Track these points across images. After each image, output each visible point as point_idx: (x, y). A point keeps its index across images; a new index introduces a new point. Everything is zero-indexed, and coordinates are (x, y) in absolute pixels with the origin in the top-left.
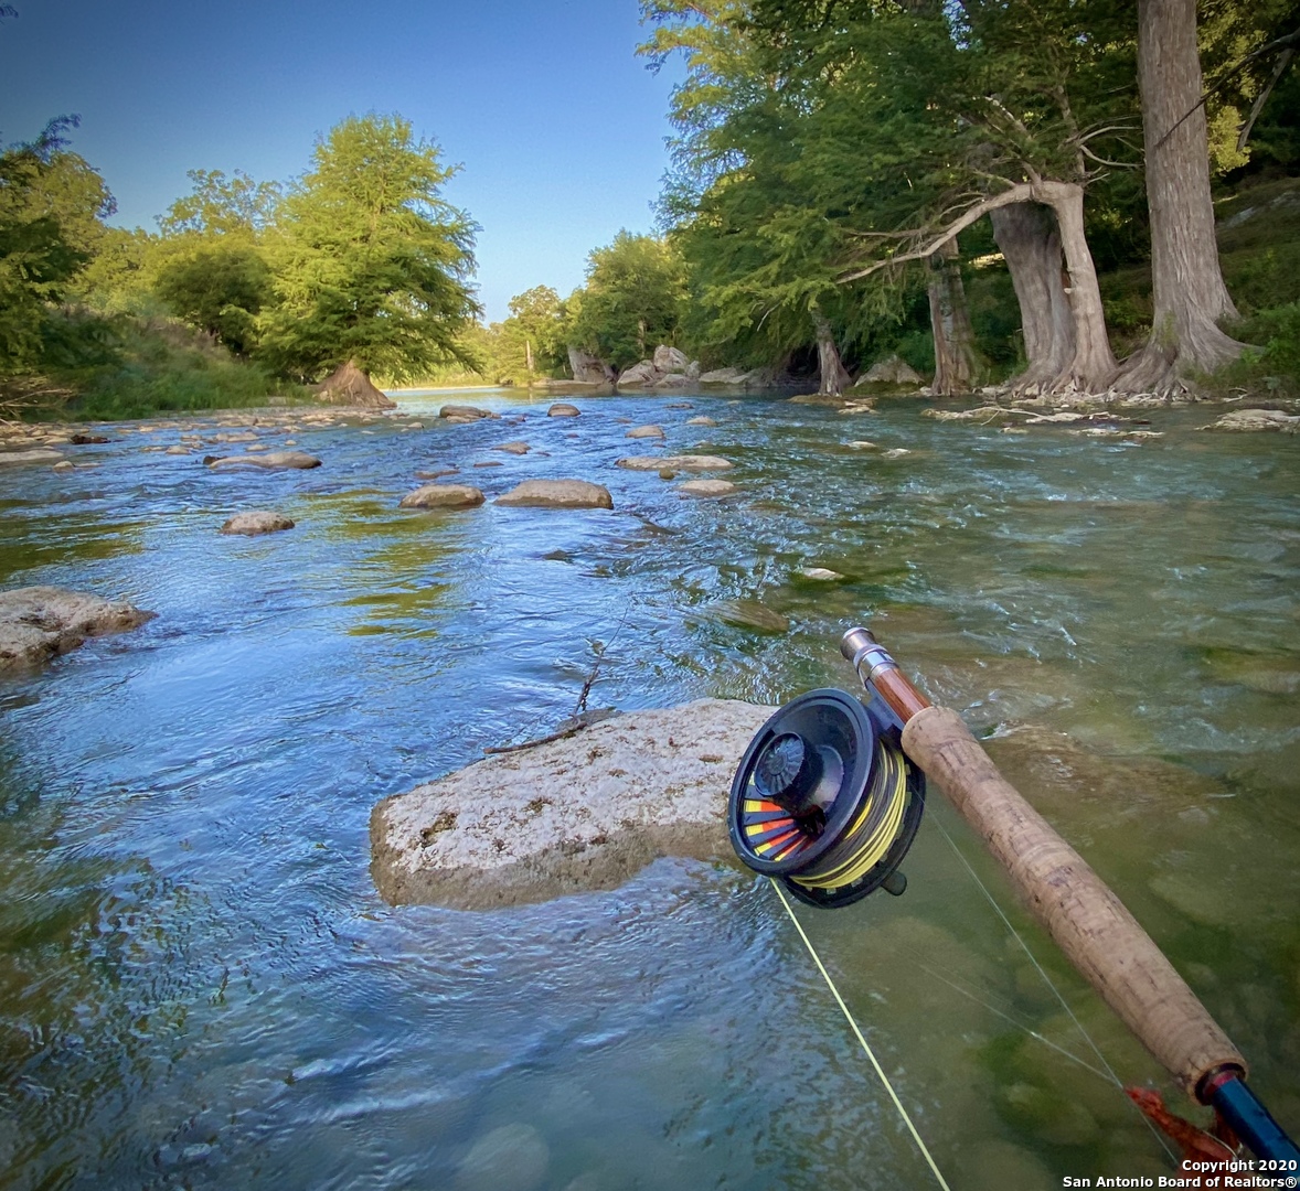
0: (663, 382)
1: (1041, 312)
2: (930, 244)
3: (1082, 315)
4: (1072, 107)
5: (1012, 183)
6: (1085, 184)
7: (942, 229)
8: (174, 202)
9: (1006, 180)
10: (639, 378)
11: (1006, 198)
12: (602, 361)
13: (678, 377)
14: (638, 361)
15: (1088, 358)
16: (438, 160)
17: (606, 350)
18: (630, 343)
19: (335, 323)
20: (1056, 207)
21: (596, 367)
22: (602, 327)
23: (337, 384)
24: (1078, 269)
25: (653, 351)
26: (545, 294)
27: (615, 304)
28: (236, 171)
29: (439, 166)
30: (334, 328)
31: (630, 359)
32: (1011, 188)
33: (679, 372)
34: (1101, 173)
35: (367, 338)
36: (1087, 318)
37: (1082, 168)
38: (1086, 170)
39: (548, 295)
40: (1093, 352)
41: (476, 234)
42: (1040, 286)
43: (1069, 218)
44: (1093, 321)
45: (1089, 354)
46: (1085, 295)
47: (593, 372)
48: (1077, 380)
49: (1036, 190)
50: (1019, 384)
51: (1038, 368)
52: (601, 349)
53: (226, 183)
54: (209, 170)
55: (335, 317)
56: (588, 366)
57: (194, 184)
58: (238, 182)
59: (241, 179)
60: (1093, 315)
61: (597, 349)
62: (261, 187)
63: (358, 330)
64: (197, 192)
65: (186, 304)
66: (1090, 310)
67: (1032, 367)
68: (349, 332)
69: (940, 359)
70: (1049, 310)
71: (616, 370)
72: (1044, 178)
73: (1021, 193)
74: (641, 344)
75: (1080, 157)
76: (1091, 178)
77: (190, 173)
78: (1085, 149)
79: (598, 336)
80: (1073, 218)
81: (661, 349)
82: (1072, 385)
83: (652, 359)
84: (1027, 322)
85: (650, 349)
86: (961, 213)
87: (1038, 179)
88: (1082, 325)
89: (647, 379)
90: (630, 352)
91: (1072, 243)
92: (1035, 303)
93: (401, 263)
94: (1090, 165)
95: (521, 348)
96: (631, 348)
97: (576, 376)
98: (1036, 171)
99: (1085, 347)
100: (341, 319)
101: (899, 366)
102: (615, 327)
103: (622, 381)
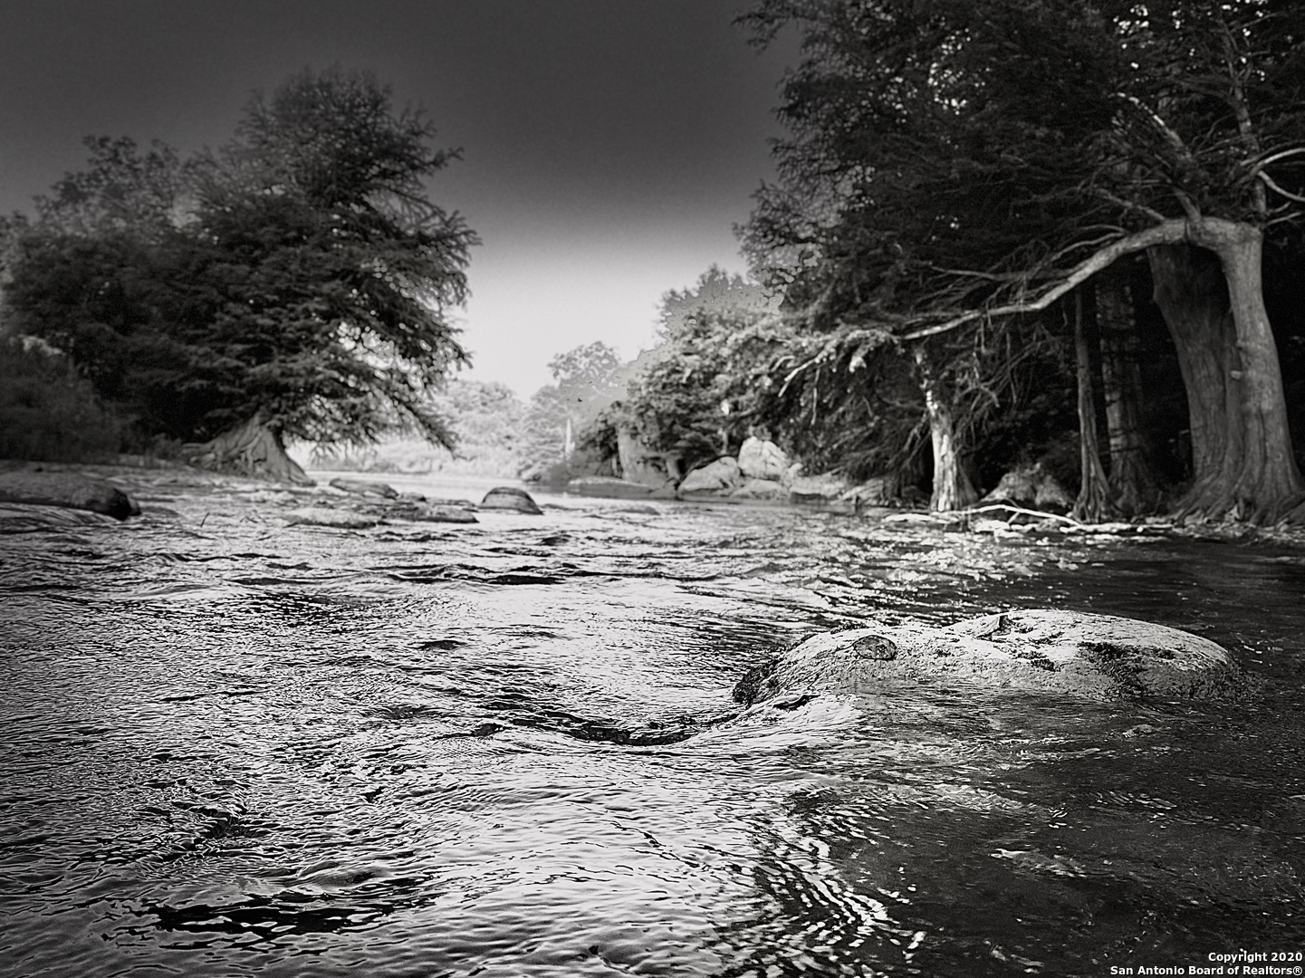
0: (746, 490)
1: (1214, 407)
2: (1040, 295)
3: (1254, 410)
4: (1255, 119)
5: (1161, 218)
6: (1264, 227)
7: (1061, 273)
8: (62, 178)
9: (1151, 212)
10: (714, 483)
11: (1152, 235)
12: (663, 455)
13: (771, 486)
14: (717, 458)
15: (1262, 473)
16: (424, 141)
17: (668, 439)
18: (705, 432)
19: (238, 358)
20: (1222, 254)
21: (656, 463)
22: (667, 404)
23: (231, 444)
24: (1252, 345)
25: (740, 445)
26: (601, 355)
27: (688, 372)
28: (155, 142)
29: (424, 150)
30: (235, 363)
31: (702, 453)
32: (1157, 223)
33: (775, 478)
34: (1287, 211)
35: (283, 381)
36: (1261, 416)
37: (1262, 204)
38: (1268, 205)
39: (606, 355)
40: (1269, 465)
41: (470, 249)
42: (1213, 369)
43: (1240, 273)
44: (1271, 423)
45: (1263, 467)
46: (1260, 383)
47: (651, 470)
48: (1241, 504)
49: (1193, 229)
50: (1176, 510)
51: (1204, 488)
52: (662, 437)
53: (136, 156)
54: (116, 136)
55: (239, 347)
56: (645, 461)
57: (91, 155)
58: (153, 157)
59: (160, 153)
60: (1269, 413)
61: (654, 436)
62: (188, 165)
63: (272, 369)
64: (94, 167)
65: (45, 317)
66: (1267, 406)
67: (1197, 488)
68: (258, 370)
69: (1089, 469)
70: (1223, 406)
71: (683, 468)
72: (1205, 212)
73: (1174, 230)
74: (723, 434)
75: (1259, 188)
76: (1273, 216)
77: (88, 140)
78: (1266, 177)
79: (660, 418)
80: (1246, 270)
81: (750, 444)
82: (1234, 512)
83: (736, 456)
84: (1195, 422)
85: (736, 443)
86: (1089, 253)
87: (1195, 214)
88: (1254, 425)
89: (725, 485)
90: (705, 445)
91: (1244, 307)
92: (1206, 395)
93: (349, 279)
94: (1274, 200)
95: (559, 429)
96: (707, 439)
97: (626, 474)
98: (1194, 203)
99: (1257, 457)
100: (248, 352)
101: (1041, 480)
102: (685, 406)
103: (685, 486)
